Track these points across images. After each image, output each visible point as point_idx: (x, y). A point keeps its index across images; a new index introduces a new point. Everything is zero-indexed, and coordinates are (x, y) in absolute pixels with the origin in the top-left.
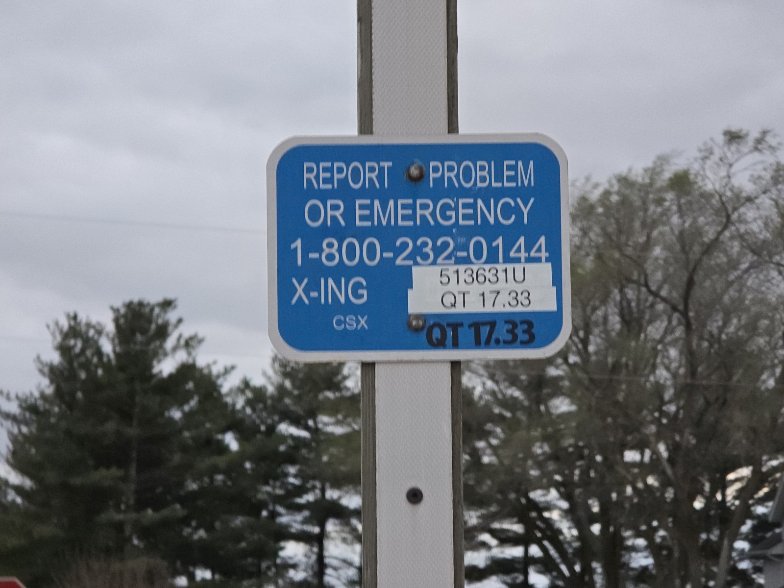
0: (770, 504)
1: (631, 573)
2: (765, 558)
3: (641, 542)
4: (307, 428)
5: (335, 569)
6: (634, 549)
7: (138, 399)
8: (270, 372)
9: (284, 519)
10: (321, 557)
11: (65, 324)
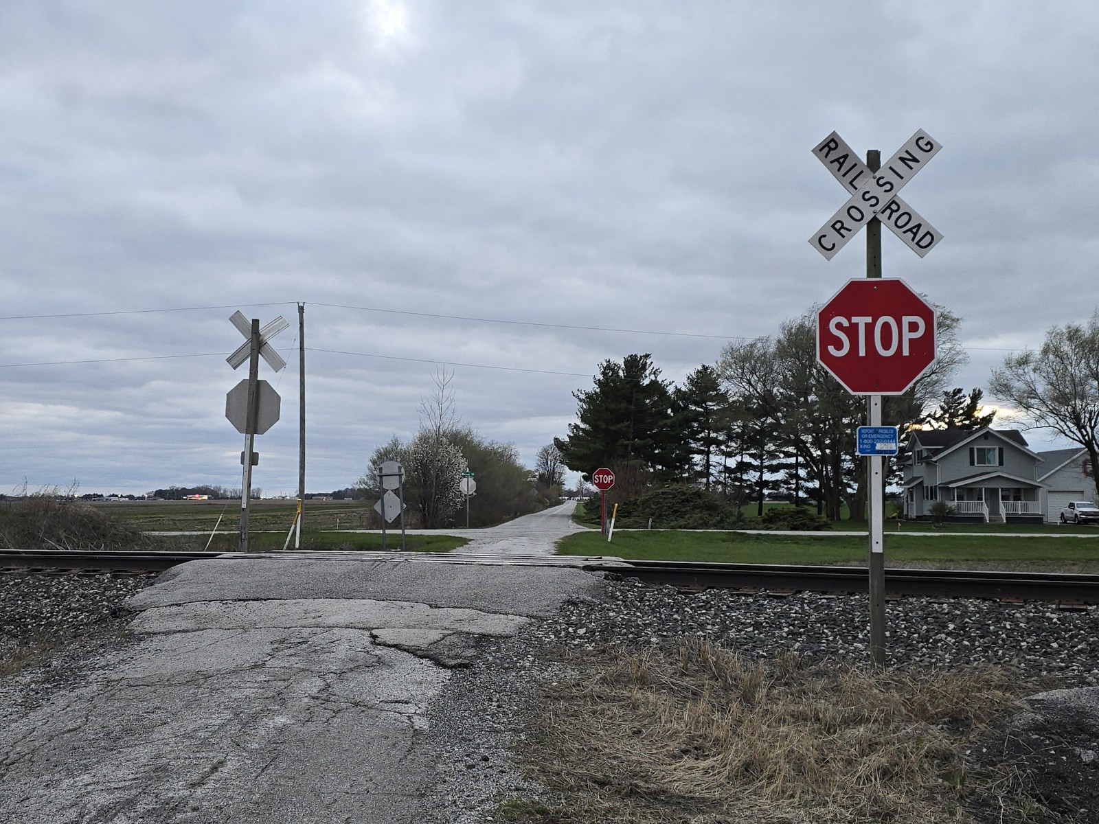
0: (907, 442)
1: (844, 471)
2: (904, 465)
3: (848, 457)
4: (702, 407)
5: (715, 466)
6: (845, 460)
7: (634, 395)
8: (686, 383)
9: (693, 445)
10: (708, 461)
11: (605, 364)
